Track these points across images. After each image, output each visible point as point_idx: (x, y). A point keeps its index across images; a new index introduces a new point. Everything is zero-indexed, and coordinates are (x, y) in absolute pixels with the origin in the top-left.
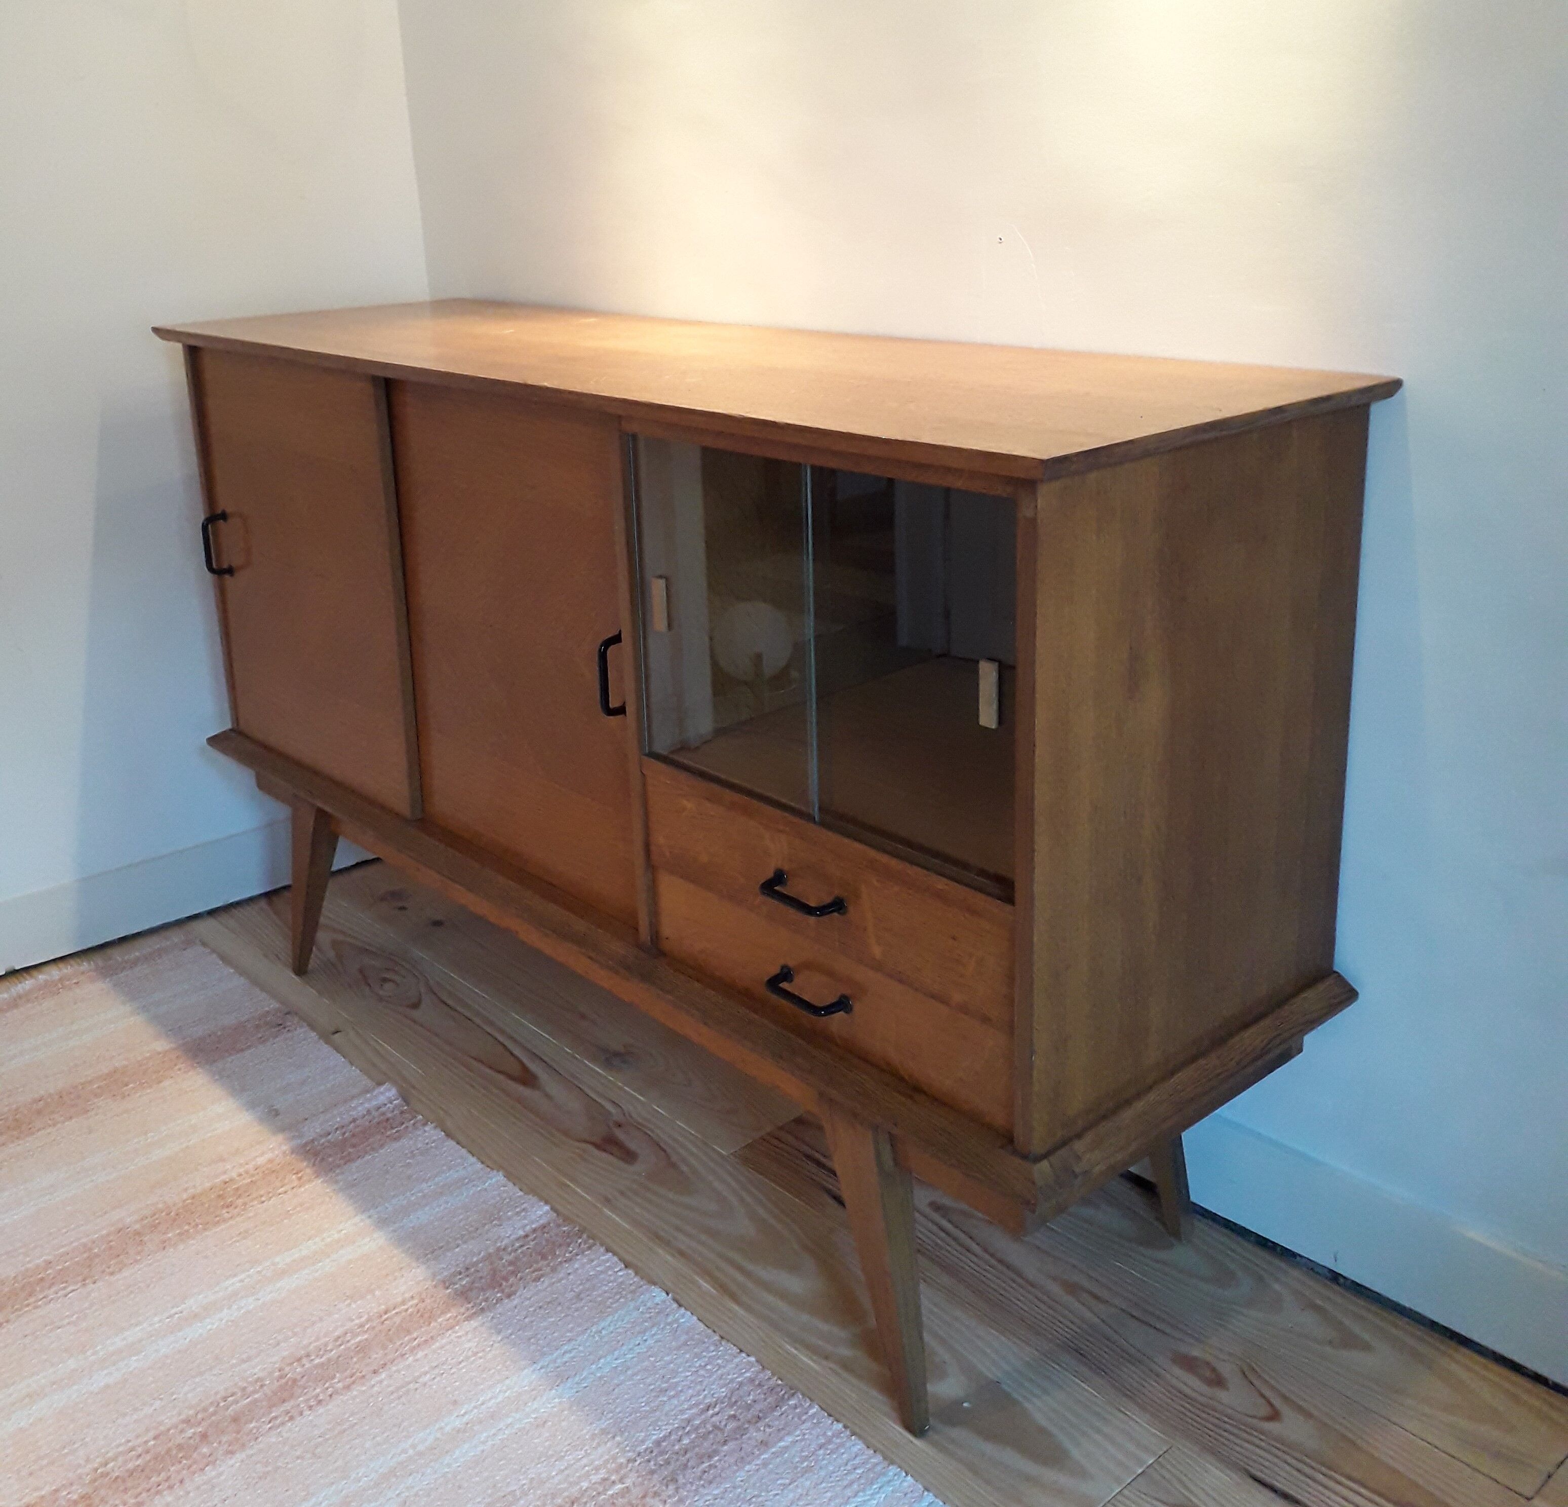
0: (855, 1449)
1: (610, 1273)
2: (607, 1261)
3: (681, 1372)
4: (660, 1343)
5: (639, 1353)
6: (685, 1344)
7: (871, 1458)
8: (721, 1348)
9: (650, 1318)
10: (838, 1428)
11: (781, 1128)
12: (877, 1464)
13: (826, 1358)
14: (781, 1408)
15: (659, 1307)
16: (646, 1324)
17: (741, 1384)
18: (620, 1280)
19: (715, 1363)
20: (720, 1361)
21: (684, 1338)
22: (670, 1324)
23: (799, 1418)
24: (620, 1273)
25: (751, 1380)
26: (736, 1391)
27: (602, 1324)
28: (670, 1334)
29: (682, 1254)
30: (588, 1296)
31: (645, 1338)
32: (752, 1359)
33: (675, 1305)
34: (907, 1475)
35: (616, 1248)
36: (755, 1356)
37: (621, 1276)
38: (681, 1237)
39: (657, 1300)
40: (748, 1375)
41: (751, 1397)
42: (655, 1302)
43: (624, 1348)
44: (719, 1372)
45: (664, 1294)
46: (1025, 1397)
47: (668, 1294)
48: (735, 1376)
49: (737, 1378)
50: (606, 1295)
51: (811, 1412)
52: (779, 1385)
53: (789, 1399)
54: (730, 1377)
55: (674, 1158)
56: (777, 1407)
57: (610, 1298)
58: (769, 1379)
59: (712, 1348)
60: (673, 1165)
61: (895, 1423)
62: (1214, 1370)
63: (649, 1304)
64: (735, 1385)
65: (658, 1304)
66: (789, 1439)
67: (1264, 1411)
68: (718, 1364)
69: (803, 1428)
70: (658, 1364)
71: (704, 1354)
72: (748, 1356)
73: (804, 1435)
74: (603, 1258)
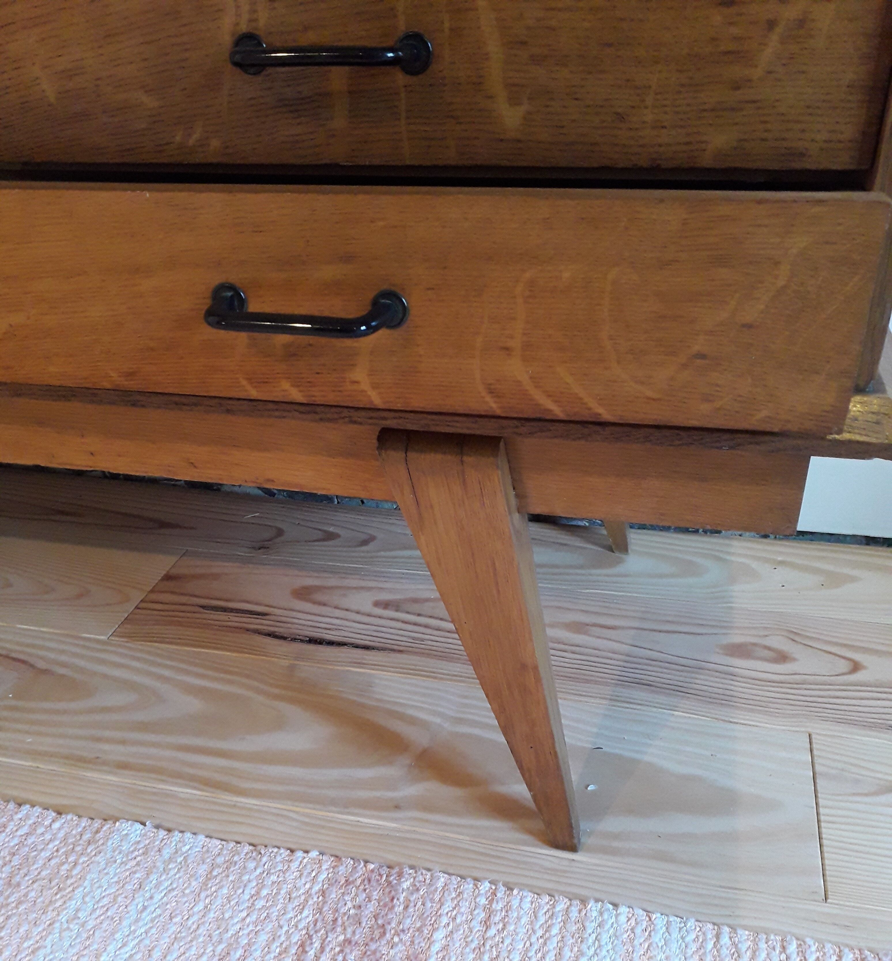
0: (526, 905)
1: (40, 830)
2: (27, 817)
3: (231, 917)
4: (175, 893)
5: (152, 920)
6: (209, 877)
7: (554, 906)
8: (264, 859)
9: (138, 864)
10: (487, 889)
11: (152, 591)
12: (567, 910)
13: (397, 807)
14: (398, 899)
15: (142, 845)
16: (138, 875)
17: (323, 893)
18: (61, 834)
19: (270, 883)
20: (274, 878)
21: (203, 870)
22: (171, 860)
23: (432, 900)
24: (56, 825)
25: (331, 882)
26: (323, 908)
27: (73, 904)
28: (181, 874)
29: (123, 766)
30: (26, 875)
31: (148, 895)
32: (314, 854)
33: (162, 833)
34: (615, 905)
35: (24, 795)
36: (315, 847)
37: (59, 829)
38: (106, 747)
39: (133, 838)
40: (323, 876)
41: (349, 904)
42: (132, 841)
43: (125, 923)
44: (283, 892)
45: (138, 826)
46: (637, 752)
47: (144, 824)
48: (307, 886)
49: (310, 888)
50: (53, 862)
51: (440, 884)
52: (372, 871)
53: (399, 883)
54: (302, 891)
55: (41, 665)
56: (392, 899)
57: (63, 864)
58: (354, 868)
59: (251, 865)
60: (45, 672)
61: (541, 848)
62: (769, 648)
63: (125, 847)
64: (315, 899)
65: (139, 842)
66: (439, 935)
67: (844, 666)
68: (273, 883)
69: (445, 912)
70: (190, 922)
71: (246, 878)
72: (307, 852)
73: (454, 919)
74: (19, 816)
